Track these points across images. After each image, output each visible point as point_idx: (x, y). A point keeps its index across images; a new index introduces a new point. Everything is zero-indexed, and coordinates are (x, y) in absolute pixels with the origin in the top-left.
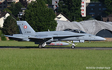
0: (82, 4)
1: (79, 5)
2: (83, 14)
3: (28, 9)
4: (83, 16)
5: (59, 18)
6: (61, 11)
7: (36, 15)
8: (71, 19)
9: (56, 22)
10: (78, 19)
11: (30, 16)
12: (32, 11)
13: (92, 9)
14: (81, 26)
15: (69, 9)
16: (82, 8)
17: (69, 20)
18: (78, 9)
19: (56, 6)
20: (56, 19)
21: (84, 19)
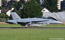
0: (58, 2)
1: (56, 2)
2: (59, 8)
3: (25, 5)
4: (59, 9)
5: (44, 10)
6: (45, 6)
7: (30, 9)
8: (52, 11)
9: (42, 13)
10: (56, 11)
11: (26, 9)
12: (27, 6)
13: (64, 5)
14: (57, 15)
15: (50, 5)
16: (58, 4)
17: (50, 11)
18: (55, 5)
19: (42, 3)
20: (42, 11)
21: (60, 11)
